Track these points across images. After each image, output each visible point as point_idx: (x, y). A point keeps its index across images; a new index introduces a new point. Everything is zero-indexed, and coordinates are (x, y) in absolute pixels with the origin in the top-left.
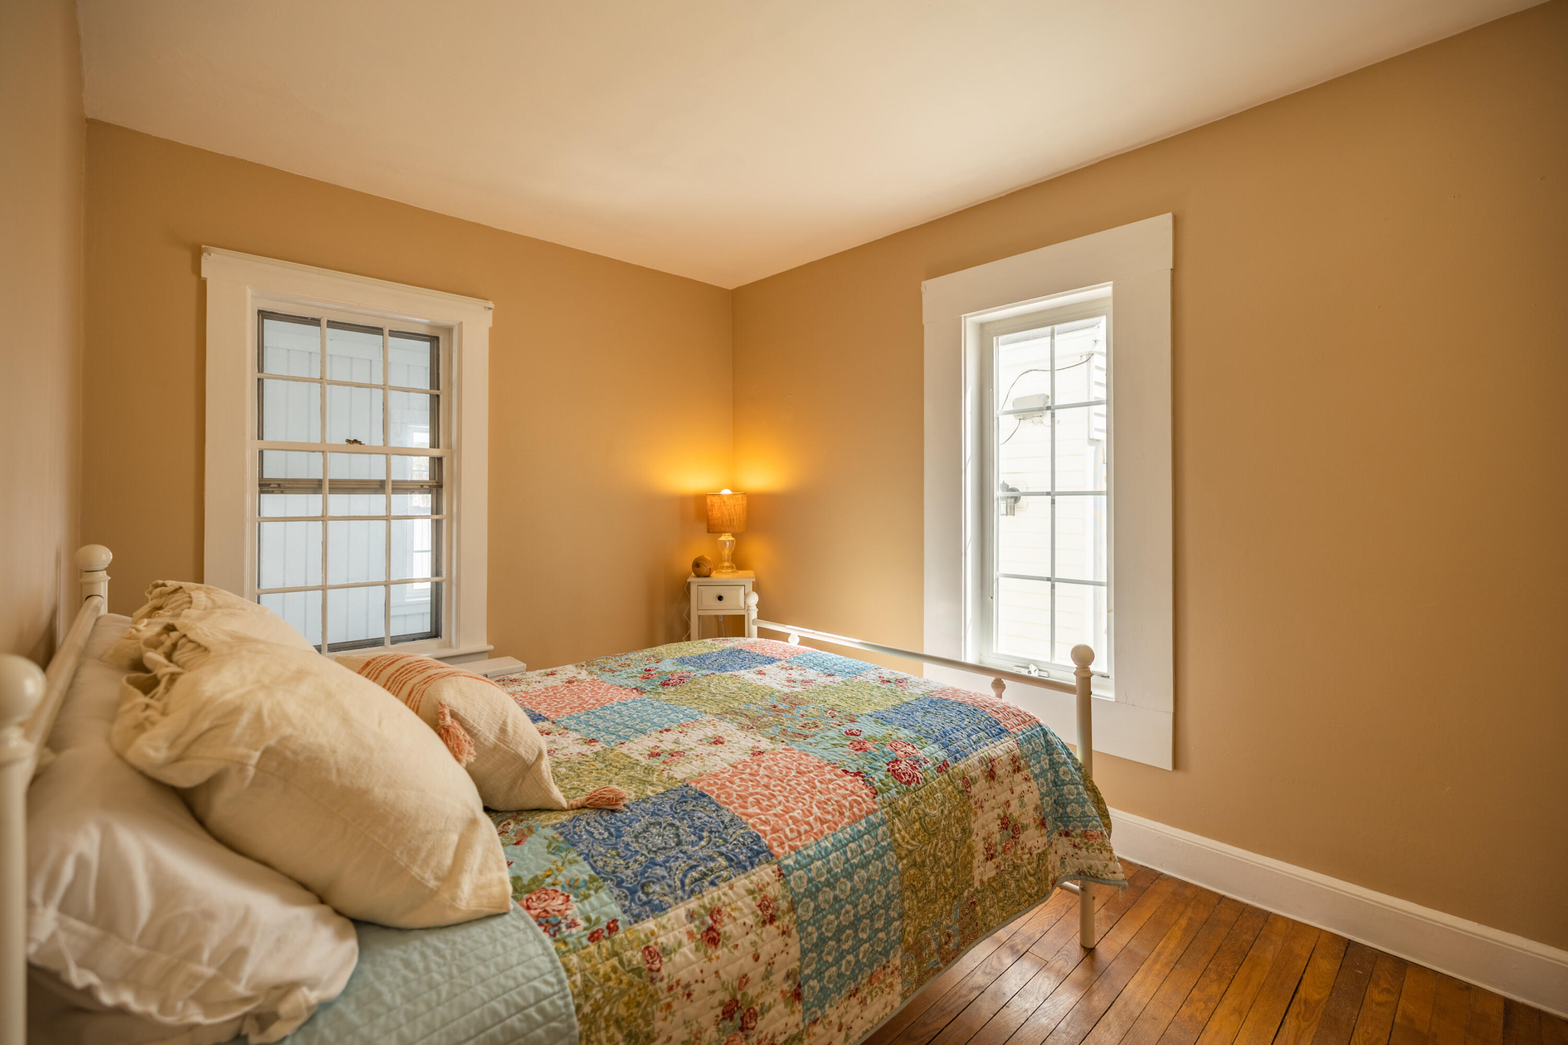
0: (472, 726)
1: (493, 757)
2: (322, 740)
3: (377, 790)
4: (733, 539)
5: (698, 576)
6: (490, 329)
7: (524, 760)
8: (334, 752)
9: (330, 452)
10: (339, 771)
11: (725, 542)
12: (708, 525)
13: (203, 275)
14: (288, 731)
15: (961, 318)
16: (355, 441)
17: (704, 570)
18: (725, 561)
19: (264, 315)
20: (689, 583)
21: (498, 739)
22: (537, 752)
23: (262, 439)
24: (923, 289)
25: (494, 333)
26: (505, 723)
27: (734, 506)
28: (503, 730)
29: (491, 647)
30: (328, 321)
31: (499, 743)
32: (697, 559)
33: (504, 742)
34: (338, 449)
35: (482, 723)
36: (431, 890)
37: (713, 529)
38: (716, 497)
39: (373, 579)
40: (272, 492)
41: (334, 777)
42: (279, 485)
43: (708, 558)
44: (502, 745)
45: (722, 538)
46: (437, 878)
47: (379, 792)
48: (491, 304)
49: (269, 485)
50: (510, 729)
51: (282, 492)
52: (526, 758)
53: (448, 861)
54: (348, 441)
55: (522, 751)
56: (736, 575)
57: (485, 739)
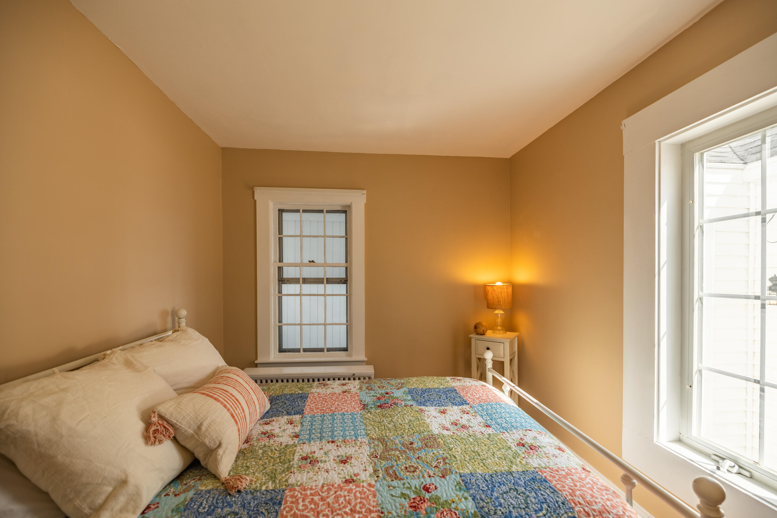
0: (175, 423)
1: (191, 441)
2: (32, 428)
3: (59, 457)
4: (503, 312)
5: (477, 334)
6: (365, 204)
7: (207, 447)
8: (36, 435)
9: (302, 266)
10: (39, 445)
11: (497, 314)
12: (487, 304)
13: (255, 199)
14: (13, 422)
15: (655, 143)
16: (313, 261)
17: (481, 330)
18: (498, 326)
19: (281, 211)
20: (471, 338)
21: (195, 432)
22: (218, 443)
23: (282, 262)
24: (622, 127)
25: (367, 206)
26: (201, 424)
27: (501, 292)
28: (199, 428)
29: (366, 359)
30: (303, 210)
31: (195, 434)
32: (476, 324)
33: (197, 434)
34: (306, 265)
35: (184, 423)
36: (86, 514)
37: (491, 306)
38: (490, 287)
39: (320, 322)
40: (286, 283)
41: (36, 447)
42: (288, 280)
43: (484, 324)
44: (196, 436)
45: (496, 312)
46: (90, 508)
47: (60, 458)
48: (365, 192)
49: (284, 280)
50: (203, 428)
51: (290, 283)
52: (209, 446)
53: (100, 501)
54: (309, 261)
55: (207, 441)
56: (505, 335)
57: (185, 431)
